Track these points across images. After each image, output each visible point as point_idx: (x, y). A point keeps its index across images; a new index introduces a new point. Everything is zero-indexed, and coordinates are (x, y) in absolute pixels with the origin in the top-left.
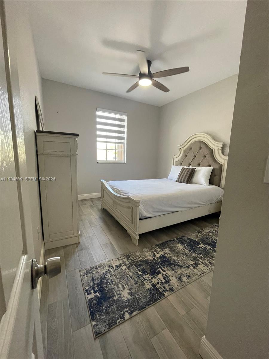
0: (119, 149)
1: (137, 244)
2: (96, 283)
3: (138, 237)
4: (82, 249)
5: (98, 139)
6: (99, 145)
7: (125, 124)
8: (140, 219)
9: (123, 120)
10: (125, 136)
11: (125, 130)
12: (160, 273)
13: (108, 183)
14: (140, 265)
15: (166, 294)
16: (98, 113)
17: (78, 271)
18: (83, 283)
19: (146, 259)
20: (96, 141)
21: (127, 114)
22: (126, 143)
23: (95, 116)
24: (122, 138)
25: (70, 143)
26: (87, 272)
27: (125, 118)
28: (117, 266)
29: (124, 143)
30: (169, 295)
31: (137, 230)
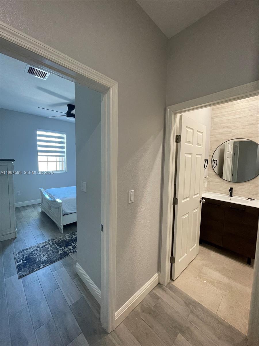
0: (60, 161)
1: (62, 232)
2: (24, 256)
3: (62, 227)
4: (18, 241)
5: (39, 154)
6: (40, 158)
7: (65, 140)
8: (64, 215)
9: (62, 138)
10: (65, 150)
11: (65, 145)
12: (71, 245)
13: (45, 191)
14: (59, 243)
15: (70, 254)
16: (38, 133)
17: (12, 253)
18: (15, 258)
19: (65, 239)
20: (37, 156)
21: (65, 133)
22: (66, 156)
23: (36, 135)
24: (63, 152)
25: (7, 166)
26: (19, 253)
27: (65, 136)
28: (43, 246)
29: (64, 156)
30: (72, 254)
31: (62, 222)
